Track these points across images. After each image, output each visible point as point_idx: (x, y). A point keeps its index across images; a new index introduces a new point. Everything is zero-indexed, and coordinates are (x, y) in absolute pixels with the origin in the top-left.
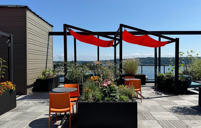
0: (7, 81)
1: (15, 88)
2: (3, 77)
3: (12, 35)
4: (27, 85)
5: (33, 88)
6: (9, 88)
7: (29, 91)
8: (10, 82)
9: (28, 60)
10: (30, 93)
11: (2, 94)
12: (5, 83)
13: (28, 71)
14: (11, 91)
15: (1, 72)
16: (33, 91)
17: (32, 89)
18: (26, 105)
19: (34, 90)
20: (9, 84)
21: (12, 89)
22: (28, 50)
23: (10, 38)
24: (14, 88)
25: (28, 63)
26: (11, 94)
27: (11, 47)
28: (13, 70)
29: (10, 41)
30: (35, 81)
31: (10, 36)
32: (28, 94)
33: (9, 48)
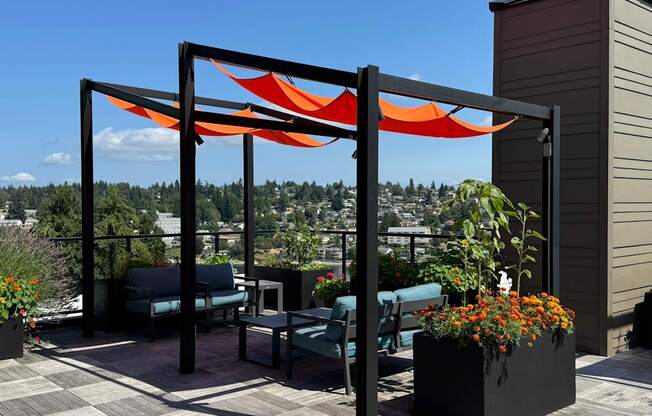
0: (545, 295)
1: (572, 326)
2: (530, 276)
3: (557, 109)
4: (609, 314)
5: (630, 328)
6: (553, 323)
7: (617, 340)
8: (554, 299)
9: (612, 207)
10: (618, 352)
11: (533, 342)
12: (534, 300)
13: (612, 253)
14: (560, 333)
15: (524, 256)
16: (631, 345)
17: (629, 335)
18: (612, 401)
19: (634, 341)
20: (552, 304)
21: (564, 325)
22: (612, 163)
23: (549, 123)
24: (569, 325)
25: (612, 217)
26: (557, 346)
27: (552, 157)
28: (561, 247)
29: (551, 132)
30: (642, 300)
31: (552, 113)
32: (611, 354)
33: (545, 160)
